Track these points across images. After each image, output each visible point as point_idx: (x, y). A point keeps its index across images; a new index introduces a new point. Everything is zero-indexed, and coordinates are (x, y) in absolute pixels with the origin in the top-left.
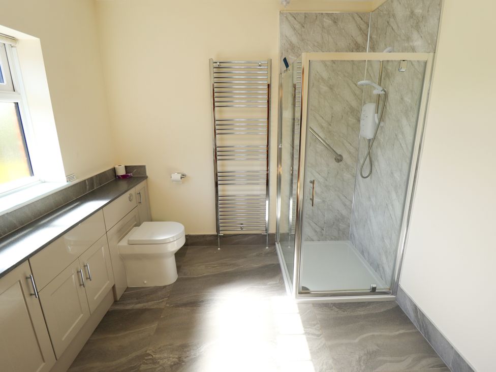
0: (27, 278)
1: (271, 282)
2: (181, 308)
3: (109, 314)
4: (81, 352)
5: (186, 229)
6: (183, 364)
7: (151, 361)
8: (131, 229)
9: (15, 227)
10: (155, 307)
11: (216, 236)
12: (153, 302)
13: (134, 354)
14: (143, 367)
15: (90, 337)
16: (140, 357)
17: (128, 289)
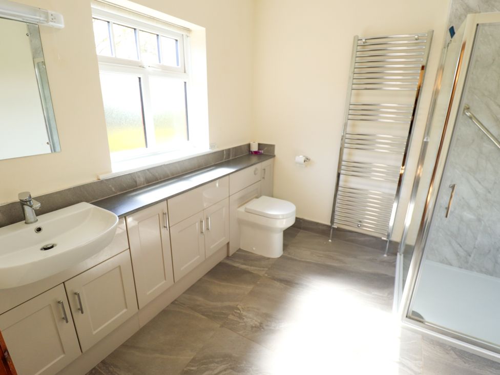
0: (164, 214)
1: (377, 293)
2: (276, 282)
3: (221, 265)
4: (194, 285)
5: (297, 211)
6: (262, 330)
7: (238, 315)
8: (252, 199)
9: (168, 176)
10: (255, 272)
11: (330, 227)
12: (255, 268)
13: (227, 304)
14: (231, 317)
15: (203, 277)
16: (232, 308)
17: (240, 250)
